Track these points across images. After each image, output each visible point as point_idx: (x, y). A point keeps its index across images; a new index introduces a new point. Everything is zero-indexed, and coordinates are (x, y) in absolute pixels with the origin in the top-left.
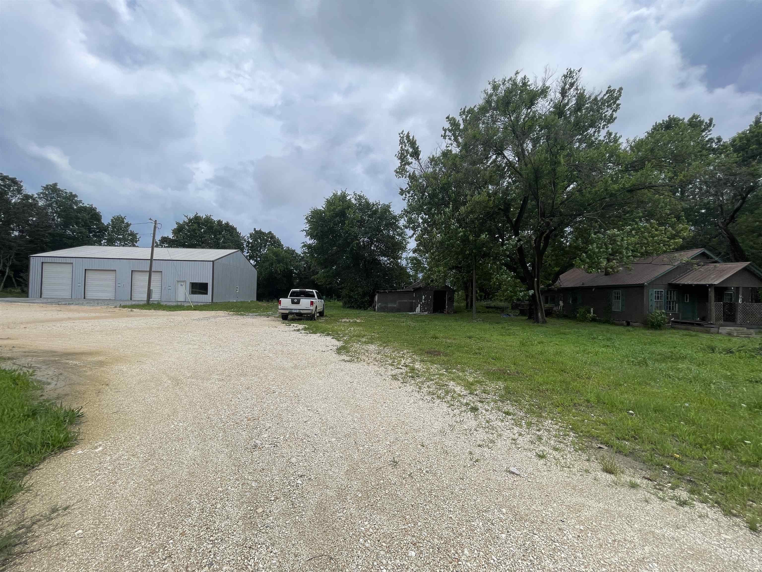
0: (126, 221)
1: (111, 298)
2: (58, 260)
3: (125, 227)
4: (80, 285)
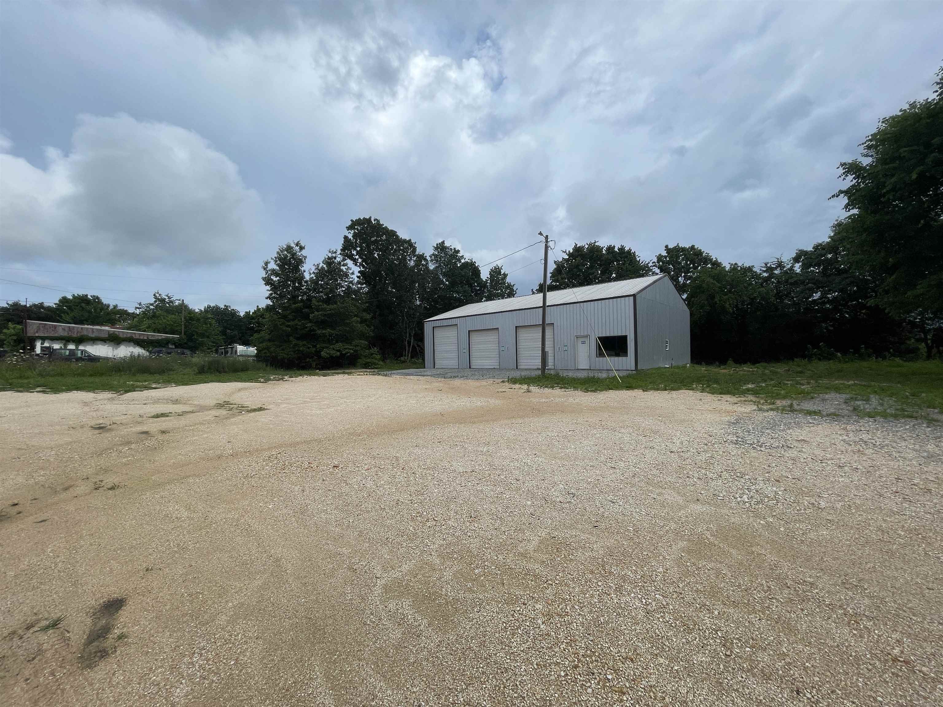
0: (502, 272)
1: (496, 367)
2: (445, 323)
3: (502, 279)
4: (465, 351)
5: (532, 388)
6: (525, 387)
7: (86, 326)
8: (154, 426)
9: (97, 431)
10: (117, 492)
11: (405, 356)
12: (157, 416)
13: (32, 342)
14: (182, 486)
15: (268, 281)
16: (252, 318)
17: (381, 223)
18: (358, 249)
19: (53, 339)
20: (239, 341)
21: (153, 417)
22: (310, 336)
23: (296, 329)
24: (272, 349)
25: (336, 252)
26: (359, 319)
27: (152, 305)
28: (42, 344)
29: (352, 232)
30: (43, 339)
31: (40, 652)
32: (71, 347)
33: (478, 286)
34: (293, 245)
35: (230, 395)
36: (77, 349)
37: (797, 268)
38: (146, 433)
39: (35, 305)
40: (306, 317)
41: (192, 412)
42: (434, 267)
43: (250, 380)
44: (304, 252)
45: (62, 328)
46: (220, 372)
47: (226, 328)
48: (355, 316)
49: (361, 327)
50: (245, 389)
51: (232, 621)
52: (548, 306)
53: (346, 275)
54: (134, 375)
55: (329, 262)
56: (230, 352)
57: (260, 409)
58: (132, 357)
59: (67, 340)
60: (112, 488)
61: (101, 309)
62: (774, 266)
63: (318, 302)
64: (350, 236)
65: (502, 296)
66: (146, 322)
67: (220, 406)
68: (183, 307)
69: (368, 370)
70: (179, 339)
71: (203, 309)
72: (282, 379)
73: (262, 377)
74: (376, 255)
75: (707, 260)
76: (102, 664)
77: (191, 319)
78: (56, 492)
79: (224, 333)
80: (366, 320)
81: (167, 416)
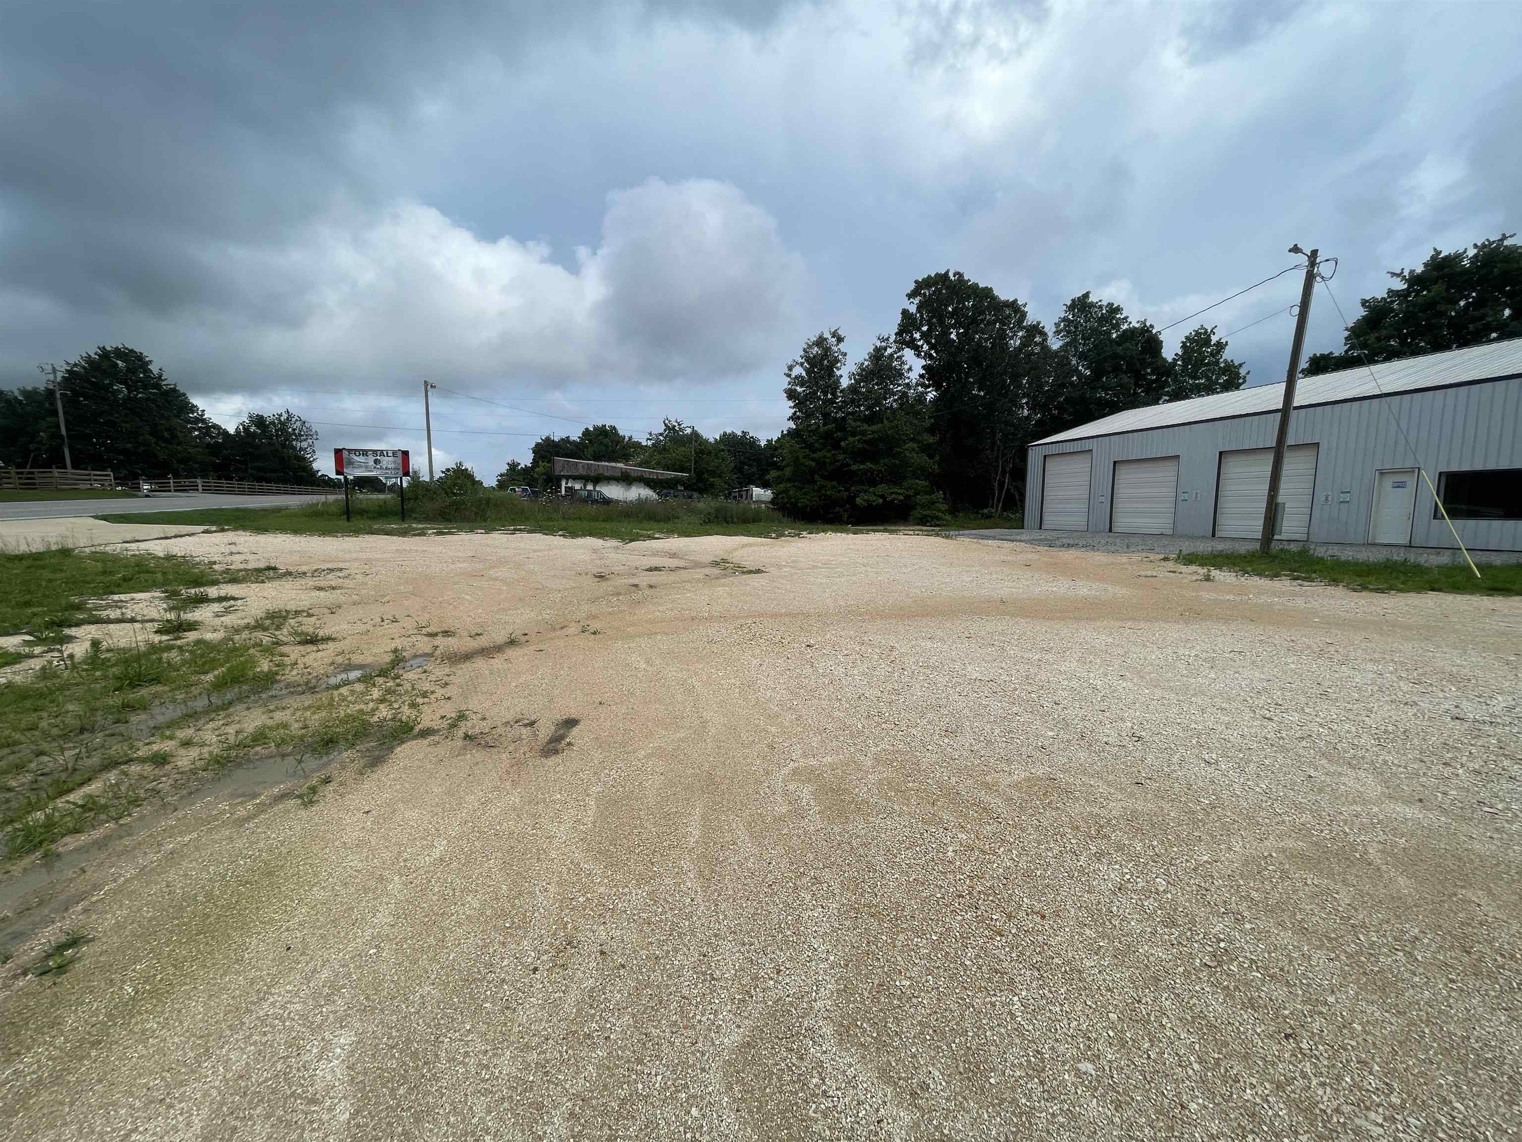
0: (1214, 339)
1: (1164, 531)
2: (1069, 448)
3: (1212, 354)
4: (1103, 499)
5: (1215, 573)
6: (1202, 571)
7: (603, 463)
8: (644, 579)
9: (597, 579)
10: (598, 636)
11: (992, 507)
12: (650, 570)
13: (559, 479)
14: (650, 641)
15: (791, 394)
16: (776, 449)
17: (966, 278)
18: (925, 328)
19: (575, 478)
20: (758, 482)
21: (647, 570)
22: (841, 475)
23: (824, 463)
24: (791, 492)
25: (887, 339)
26: (915, 445)
27: (661, 434)
28: (567, 484)
29: (917, 300)
30: (568, 478)
31: (520, 739)
32: (590, 487)
33: (1152, 373)
34: (827, 335)
35: (731, 552)
36: (595, 488)
38: (636, 586)
39: (562, 439)
40: (836, 446)
41: (685, 568)
42: (1061, 343)
43: (759, 535)
44: (842, 346)
45: (583, 464)
46: (727, 522)
47: (744, 463)
48: (912, 440)
49: (919, 459)
50: (750, 545)
51: (648, 756)
52: (1296, 408)
53: (901, 375)
54: (641, 522)
55: (877, 354)
56: (744, 497)
57: (758, 571)
58: (639, 499)
59: (586, 479)
60: (594, 633)
61: (618, 443)
63: (855, 420)
64: (913, 309)
65: (1209, 389)
66: (657, 457)
67: (715, 564)
68: (695, 435)
69: (925, 528)
70: (689, 479)
71: (718, 438)
72: (798, 535)
73: (775, 531)
74: (953, 336)
76: (553, 758)
77: (702, 452)
78: (554, 629)
79: (738, 469)
80: (929, 446)
81: (660, 570)
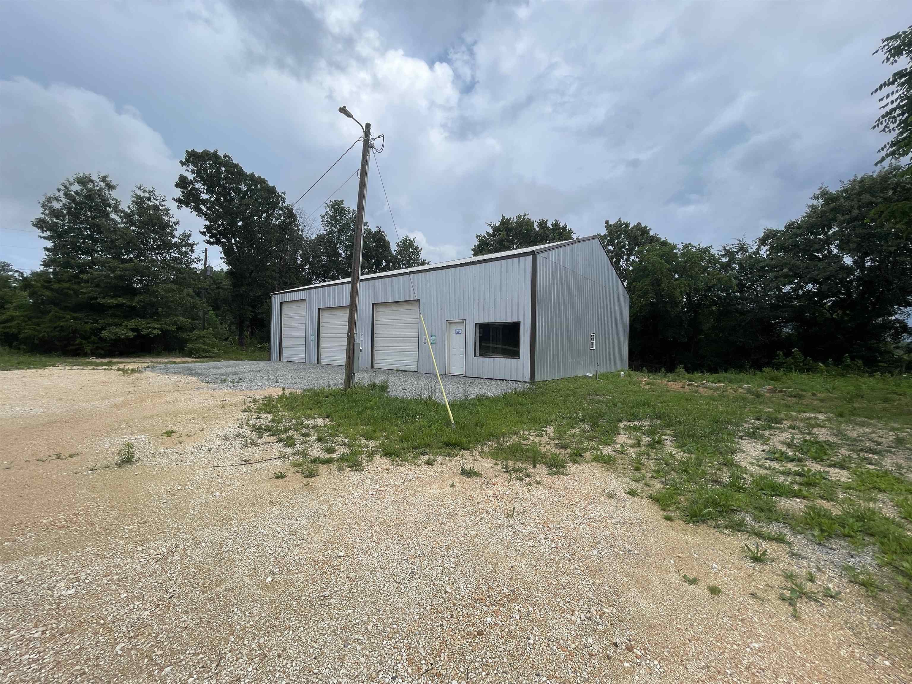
2: (294, 297)
4: (313, 338)
17: (234, 161)
29: (191, 169)
37: (764, 252)
62: (735, 250)
64: (189, 176)
75: (654, 239)
